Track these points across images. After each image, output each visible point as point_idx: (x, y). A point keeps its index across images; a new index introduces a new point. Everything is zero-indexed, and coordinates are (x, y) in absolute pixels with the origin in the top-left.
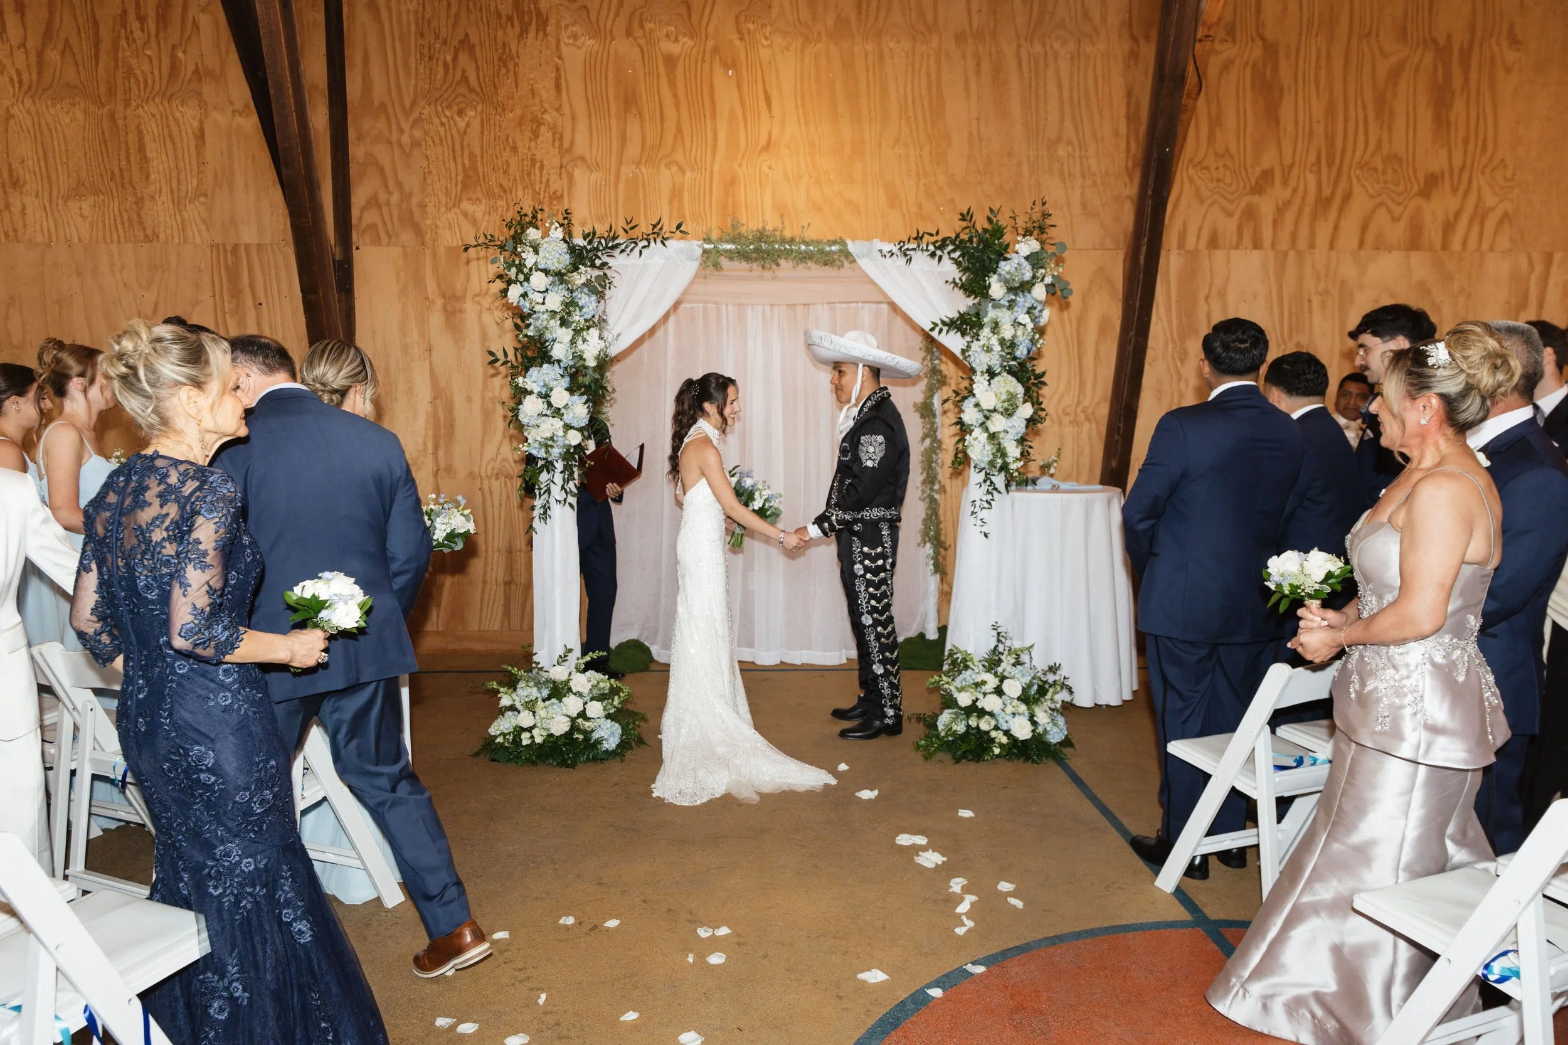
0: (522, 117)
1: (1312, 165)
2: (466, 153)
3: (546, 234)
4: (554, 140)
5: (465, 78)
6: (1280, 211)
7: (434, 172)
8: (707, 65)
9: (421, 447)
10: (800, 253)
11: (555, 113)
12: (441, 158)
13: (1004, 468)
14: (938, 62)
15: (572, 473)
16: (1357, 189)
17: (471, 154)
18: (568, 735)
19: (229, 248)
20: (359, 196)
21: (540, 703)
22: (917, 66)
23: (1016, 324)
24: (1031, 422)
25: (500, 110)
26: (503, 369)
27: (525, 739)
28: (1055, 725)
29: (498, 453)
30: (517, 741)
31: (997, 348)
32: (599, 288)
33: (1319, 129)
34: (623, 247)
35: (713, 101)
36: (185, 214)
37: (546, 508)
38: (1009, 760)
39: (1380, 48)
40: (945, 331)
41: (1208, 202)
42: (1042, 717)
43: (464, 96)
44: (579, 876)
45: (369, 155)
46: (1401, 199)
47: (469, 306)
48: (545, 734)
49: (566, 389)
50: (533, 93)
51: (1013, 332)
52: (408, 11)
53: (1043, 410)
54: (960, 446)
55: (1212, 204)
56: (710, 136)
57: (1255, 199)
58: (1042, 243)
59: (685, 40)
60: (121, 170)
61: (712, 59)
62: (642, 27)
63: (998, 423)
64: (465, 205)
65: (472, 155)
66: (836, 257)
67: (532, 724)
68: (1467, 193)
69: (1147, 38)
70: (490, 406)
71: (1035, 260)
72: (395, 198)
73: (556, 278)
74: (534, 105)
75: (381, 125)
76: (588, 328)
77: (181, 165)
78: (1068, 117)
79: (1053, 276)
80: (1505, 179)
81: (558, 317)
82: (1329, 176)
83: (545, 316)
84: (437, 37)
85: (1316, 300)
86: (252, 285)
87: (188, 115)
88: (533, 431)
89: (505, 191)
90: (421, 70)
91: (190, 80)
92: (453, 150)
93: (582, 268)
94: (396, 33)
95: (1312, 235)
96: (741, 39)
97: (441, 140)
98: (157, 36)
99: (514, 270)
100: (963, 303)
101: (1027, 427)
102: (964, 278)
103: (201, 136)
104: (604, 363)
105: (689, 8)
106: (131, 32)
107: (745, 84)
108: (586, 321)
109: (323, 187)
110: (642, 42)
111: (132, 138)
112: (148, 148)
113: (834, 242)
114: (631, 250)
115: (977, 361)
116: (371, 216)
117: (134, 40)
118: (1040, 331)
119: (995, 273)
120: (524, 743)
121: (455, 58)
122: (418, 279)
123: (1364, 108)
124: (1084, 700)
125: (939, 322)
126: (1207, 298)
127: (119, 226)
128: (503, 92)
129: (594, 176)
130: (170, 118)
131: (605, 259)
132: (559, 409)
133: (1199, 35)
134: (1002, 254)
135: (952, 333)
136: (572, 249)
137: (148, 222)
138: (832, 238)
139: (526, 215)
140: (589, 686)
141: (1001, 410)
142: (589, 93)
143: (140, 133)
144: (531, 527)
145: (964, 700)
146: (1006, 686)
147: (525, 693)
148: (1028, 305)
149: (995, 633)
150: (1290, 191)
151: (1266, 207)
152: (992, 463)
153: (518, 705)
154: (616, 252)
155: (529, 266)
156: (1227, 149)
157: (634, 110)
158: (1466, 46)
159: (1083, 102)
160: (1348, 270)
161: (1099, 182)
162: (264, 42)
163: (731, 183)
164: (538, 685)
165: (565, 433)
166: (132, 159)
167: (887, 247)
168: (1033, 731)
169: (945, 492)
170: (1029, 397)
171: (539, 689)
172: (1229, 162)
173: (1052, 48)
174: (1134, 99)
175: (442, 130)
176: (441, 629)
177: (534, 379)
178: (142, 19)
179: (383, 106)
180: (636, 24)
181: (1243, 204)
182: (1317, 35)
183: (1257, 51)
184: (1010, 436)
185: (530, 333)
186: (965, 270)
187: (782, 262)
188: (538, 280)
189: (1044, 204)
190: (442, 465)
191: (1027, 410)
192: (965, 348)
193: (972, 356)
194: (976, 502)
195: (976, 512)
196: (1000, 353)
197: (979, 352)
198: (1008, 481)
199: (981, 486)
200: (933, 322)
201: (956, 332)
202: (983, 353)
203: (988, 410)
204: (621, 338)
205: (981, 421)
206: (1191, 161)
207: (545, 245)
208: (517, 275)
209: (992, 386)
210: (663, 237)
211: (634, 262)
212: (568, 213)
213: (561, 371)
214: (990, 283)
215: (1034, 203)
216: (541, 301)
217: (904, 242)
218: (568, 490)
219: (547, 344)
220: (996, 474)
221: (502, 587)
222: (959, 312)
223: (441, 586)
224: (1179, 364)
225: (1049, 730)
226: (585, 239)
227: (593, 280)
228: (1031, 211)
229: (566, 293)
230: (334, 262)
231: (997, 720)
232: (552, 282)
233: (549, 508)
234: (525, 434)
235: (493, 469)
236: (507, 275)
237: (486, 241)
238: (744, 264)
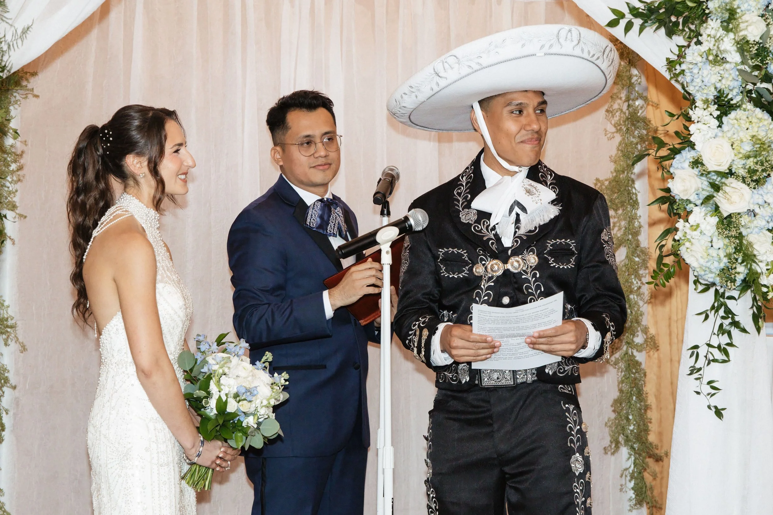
13: (751, 284)
31: (734, 57)
40: (636, 28)
54: (669, 243)
63: (737, 198)
115: (698, 81)
125: (626, 11)
135: (649, 30)
141: (742, 172)
152: (727, 275)
169: (656, 347)
184: (760, 222)
192: (674, 58)
193: (688, 74)
194: (699, 350)
195: (700, 369)
196: (739, 67)
197: (700, 65)
198: (759, 308)
199: (707, 317)
200: (614, 11)
201: (657, 28)
202: (709, 67)
203: (718, 173)
204: (29, 35)
205: (704, 195)
209: (725, 128)
220: (735, 295)
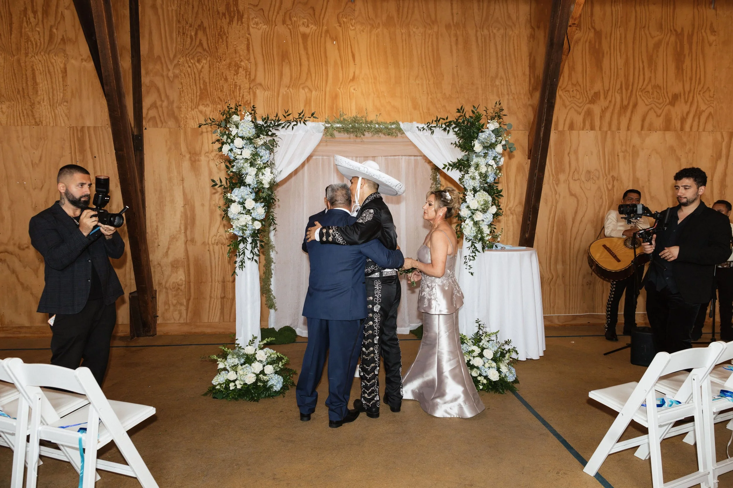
0: (230, 64)
1: (618, 90)
2: (202, 82)
3: (243, 118)
4: (246, 75)
5: (201, 44)
6: (604, 111)
7: (185, 91)
8: (323, 38)
9: (178, 229)
10: (376, 129)
11: (247, 62)
12: (188, 84)
13: (482, 239)
14: (437, 39)
15: (256, 244)
16: (640, 101)
17: (204, 81)
18: (255, 383)
19: (79, 129)
20: (147, 102)
21: (240, 366)
22: (427, 40)
23: (488, 165)
24: (496, 215)
25: (219, 60)
26: (219, 190)
27: (232, 386)
28: (511, 373)
29: (218, 232)
30: (227, 388)
31: (478, 177)
32: (271, 147)
33: (622, 73)
34: (283, 125)
35: (326, 57)
36: (56, 111)
37: (243, 262)
38: (487, 392)
39: (650, 34)
40: (450, 169)
41: (568, 108)
42: (504, 369)
43: (201, 53)
44: (262, 474)
45: (152, 82)
46: (660, 106)
47: (203, 158)
48: (242, 383)
49: (254, 200)
50: (236, 52)
51: (486, 169)
52: (172, 10)
53: (501, 209)
54: (458, 228)
55: (571, 109)
56: (324, 73)
57: (592, 106)
58: (500, 123)
59: (312, 26)
60: (23, 89)
61: (326, 36)
62: (291, 20)
63: (479, 216)
64: (201, 107)
65: (205, 83)
66: (394, 131)
67: (235, 379)
68: (692, 103)
69: (538, 27)
70: (214, 208)
71: (497, 132)
72: (165, 104)
73: (248, 141)
74: (236, 58)
75: (158, 67)
76: (265, 167)
77: (54, 86)
78: (500, 66)
79: (506, 141)
80: (710, 97)
81: (249, 161)
82: (626, 94)
83: (242, 161)
84: (187, 23)
85: (621, 155)
86: (91, 148)
87: (58, 61)
88: (236, 222)
89: (221, 100)
90: (179, 39)
91: (60, 43)
92: (195, 80)
93: (262, 136)
94: (166, 22)
95: (619, 123)
96: (340, 26)
97: (189, 74)
98: (43, 21)
99: (225, 137)
100: (460, 155)
101: (494, 218)
102: (460, 142)
103: (65, 71)
104: (274, 185)
105: (314, 10)
106: (29, 19)
107: (342, 49)
108: (264, 164)
109: (126, 96)
110: (291, 27)
111: (29, 73)
112: (37, 77)
113: (393, 123)
114: (288, 127)
115: (468, 184)
116: (153, 113)
117: (30, 23)
118: (499, 169)
119: (477, 139)
120: (231, 388)
121: (196, 34)
122: (177, 144)
123: (643, 62)
124: (522, 357)
125: (447, 164)
126: (569, 154)
127: (22, 118)
128: (220, 51)
129: (266, 93)
130: (49, 63)
131: (274, 131)
132: (250, 210)
133: (570, 23)
134: (480, 129)
135: (454, 170)
136: (256, 126)
137: (37, 116)
138: (392, 121)
139: (231, 108)
140: (266, 357)
141: (481, 209)
142: (264, 52)
143: (33, 70)
144: (234, 272)
146: (485, 353)
147: (232, 361)
148: (494, 155)
149: (477, 325)
150: (608, 101)
151: (597, 109)
152: (475, 237)
153: (228, 368)
154: (280, 128)
155: (233, 135)
156: (577, 82)
157: (286, 61)
158: (690, 33)
159: (508, 58)
160: (636, 140)
161: (516, 97)
162: (95, 21)
163: (335, 97)
164: (239, 356)
165: (253, 223)
166: (29, 83)
167: (421, 126)
168: (500, 376)
170: (494, 203)
171: (239, 360)
172: (578, 88)
173: (493, 32)
174: (532, 58)
175: (189, 70)
176: (188, 322)
177: (236, 194)
178: (35, 12)
179: (159, 57)
180: (287, 18)
181: (585, 109)
182: (620, 27)
183: (592, 35)
184: (485, 223)
185: (234, 170)
186: (461, 138)
187: (366, 133)
188: (239, 142)
189: (500, 104)
190: (189, 238)
191: (493, 209)
192: (461, 177)
193: (465, 182)
194: (467, 257)
195: (467, 262)
196: (480, 180)
197: (469, 180)
198: (484, 246)
199: (470, 248)
200: (444, 165)
201: (457, 169)
202: (471, 180)
203: (474, 210)
204: (282, 173)
205: (470, 215)
206: (560, 87)
207: (242, 124)
208: (227, 139)
209: (476, 197)
210: (304, 120)
211: (289, 133)
212: (254, 108)
213: (251, 190)
214: (474, 144)
215: (496, 104)
216: (240, 153)
217: (430, 123)
218: (254, 253)
219: (243, 176)
220: (477, 242)
221: (220, 300)
222: (458, 159)
223: (188, 300)
224: (555, 185)
225: (507, 375)
226: (263, 121)
227: (267, 142)
228: (494, 107)
229: (253, 149)
230: (133, 135)
231: (480, 371)
232: (246, 143)
233: (244, 262)
234: (232, 223)
235: (215, 240)
236: (222, 139)
237: (211, 122)
238: (346, 134)
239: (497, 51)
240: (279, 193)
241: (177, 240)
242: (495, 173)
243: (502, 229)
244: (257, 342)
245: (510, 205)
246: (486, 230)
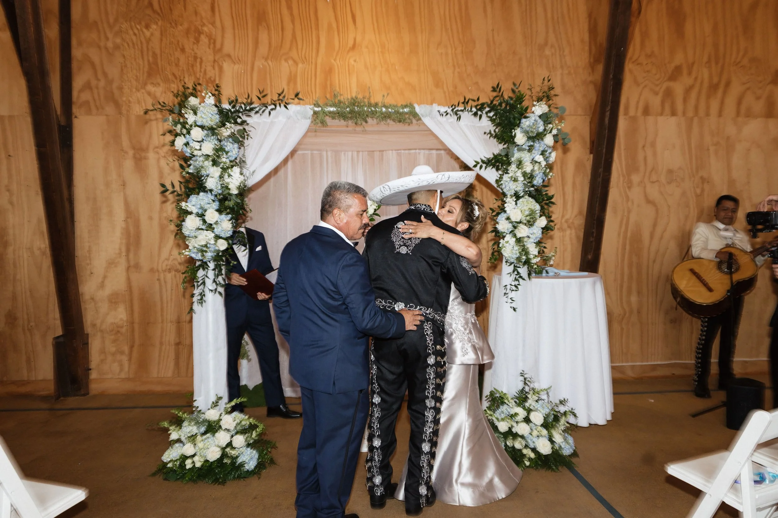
0: (188, 29)
1: (706, 63)
2: (150, 53)
3: (203, 101)
4: (210, 44)
5: (151, 5)
6: (688, 91)
7: (128, 66)
9: (117, 251)
10: (382, 113)
11: (210, 26)
12: (133, 56)
13: (527, 262)
15: (221, 270)
16: (734, 79)
17: (154, 53)
18: (220, 460)
20: (78, 83)
21: (199, 438)
23: (534, 162)
24: (546, 229)
25: (173, 24)
26: (171, 197)
27: (189, 464)
28: (568, 443)
29: (170, 254)
30: (182, 465)
31: (521, 179)
32: (240, 139)
33: (709, 41)
34: (257, 109)
35: (317, 19)
37: (202, 295)
38: (536, 469)
40: (484, 168)
41: (642, 85)
42: (558, 438)
43: (150, 16)
45: (85, 55)
46: (761, 85)
47: (151, 155)
48: (202, 460)
49: (217, 210)
50: (196, 13)
51: (531, 167)
53: (552, 221)
54: (496, 247)
55: (645, 86)
56: (314, 40)
57: (671, 84)
58: (549, 107)
63: (522, 231)
64: (150, 88)
65: (154, 54)
66: (407, 116)
67: (193, 453)
70: (165, 222)
71: (546, 118)
72: (102, 83)
73: (209, 132)
74: (196, 21)
75: (94, 35)
76: (232, 167)
78: (551, 30)
79: (558, 130)
81: (211, 159)
82: (717, 70)
83: (202, 159)
86: (4, 143)
88: (193, 240)
89: (176, 78)
92: (142, 51)
93: (228, 125)
95: (708, 108)
97: (133, 44)
99: (179, 126)
100: (497, 148)
101: (543, 233)
102: (497, 130)
104: (244, 191)
107: (338, 8)
108: (231, 161)
109: (51, 75)
113: (406, 106)
114: (263, 112)
115: (508, 188)
116: (86, 96)
118: (550, 167)
119: (519, 127)
120: (188, 467)
122: (117, 137)
123: (736, 28)
124: (583, 422)
125: (480, 161)
126: (644, 147)
128: (176, 13)
129: (236, 66)
131: (244, 118)
132: (211, 224)
134: (523, 114)
135: (489, 169)
136: (221, 112)
138: (404, 104)
139: (188, 88)
140: (234, 424)
141: (525, 222)
142: (234, 13)
144: (191, 309)
145: (503, 427)
146: (532, 416)
147: (188, 430)
148: (541, 149)
149: (522, 378)
150: (693, 79)
151: (678, 88)
152: (519, 259)
153: (183, 439)
154: (252, 113)
155: (190, 123)
156: (653, 52)
157: (264, 24)
159: (560, 21)
160: (731, 130)
161: (572, 71)
163: (329, 72)
164: (198, 423)
165: (216, 241)
167: (443, 109)
168: (552, 448)
170: (543, 213)
171: (198, 427)
172: (654, 60)
174: (592, 20)
175: (134, 38)
176: (131, 377)
177: (193, 204)
179: (95, 22)
181: (664, 88)
184: (531, 240)
185: (191, 171)
186: (497, 125)
187: (369, 120)
188: (197, 133)
189: (549, 81)
190: (132, 263)
191: (542, 222)
192: (498, 179)
193: (504, 185)
194: (507, 287)
195: (507, 294)
196: (524, 182)
197: (508, 181)
198: (530, 271)
199: (511, 275)
200: (476, 162)
201: (492, 168)
202: (512, 182)
203: (516, 222)
204: (255, 174)
205: (511, 230)
206: (631, 58)
207: (201, 109)
208: (181, 129)
209: (518, 205)
210: (286, 103)
211: (265, 120)
212: (218, 87)
213: (213, 198)
214: (515, 134)
215: (544, 79)
216: (198, 148)
217: (455, 106)
218: (218, 282)
219: (203, 178)
220: (521, 266)
221: (173, 347)
222: (494, 154)
223: (132, 347)
224: (627, 190)
225: (563, 447)
226: (230, 104)
227: (236, 133)
228: (541, 85)
229: (216, 142)
230: (59, 126)
231: (526, 441)
232: (207, 134)
233: (204, 295)
234: (187, 243)
235: (167, 265)
236: (175, 130)
237: (160, 107)
238: (342, 121)
239: (545, 10)
240: (251, 201)
241: (116, 266)
242: (544, 173)
243: (556, 248)
244: (223, 403)
245: (567, 217)
246: (533, 250)
